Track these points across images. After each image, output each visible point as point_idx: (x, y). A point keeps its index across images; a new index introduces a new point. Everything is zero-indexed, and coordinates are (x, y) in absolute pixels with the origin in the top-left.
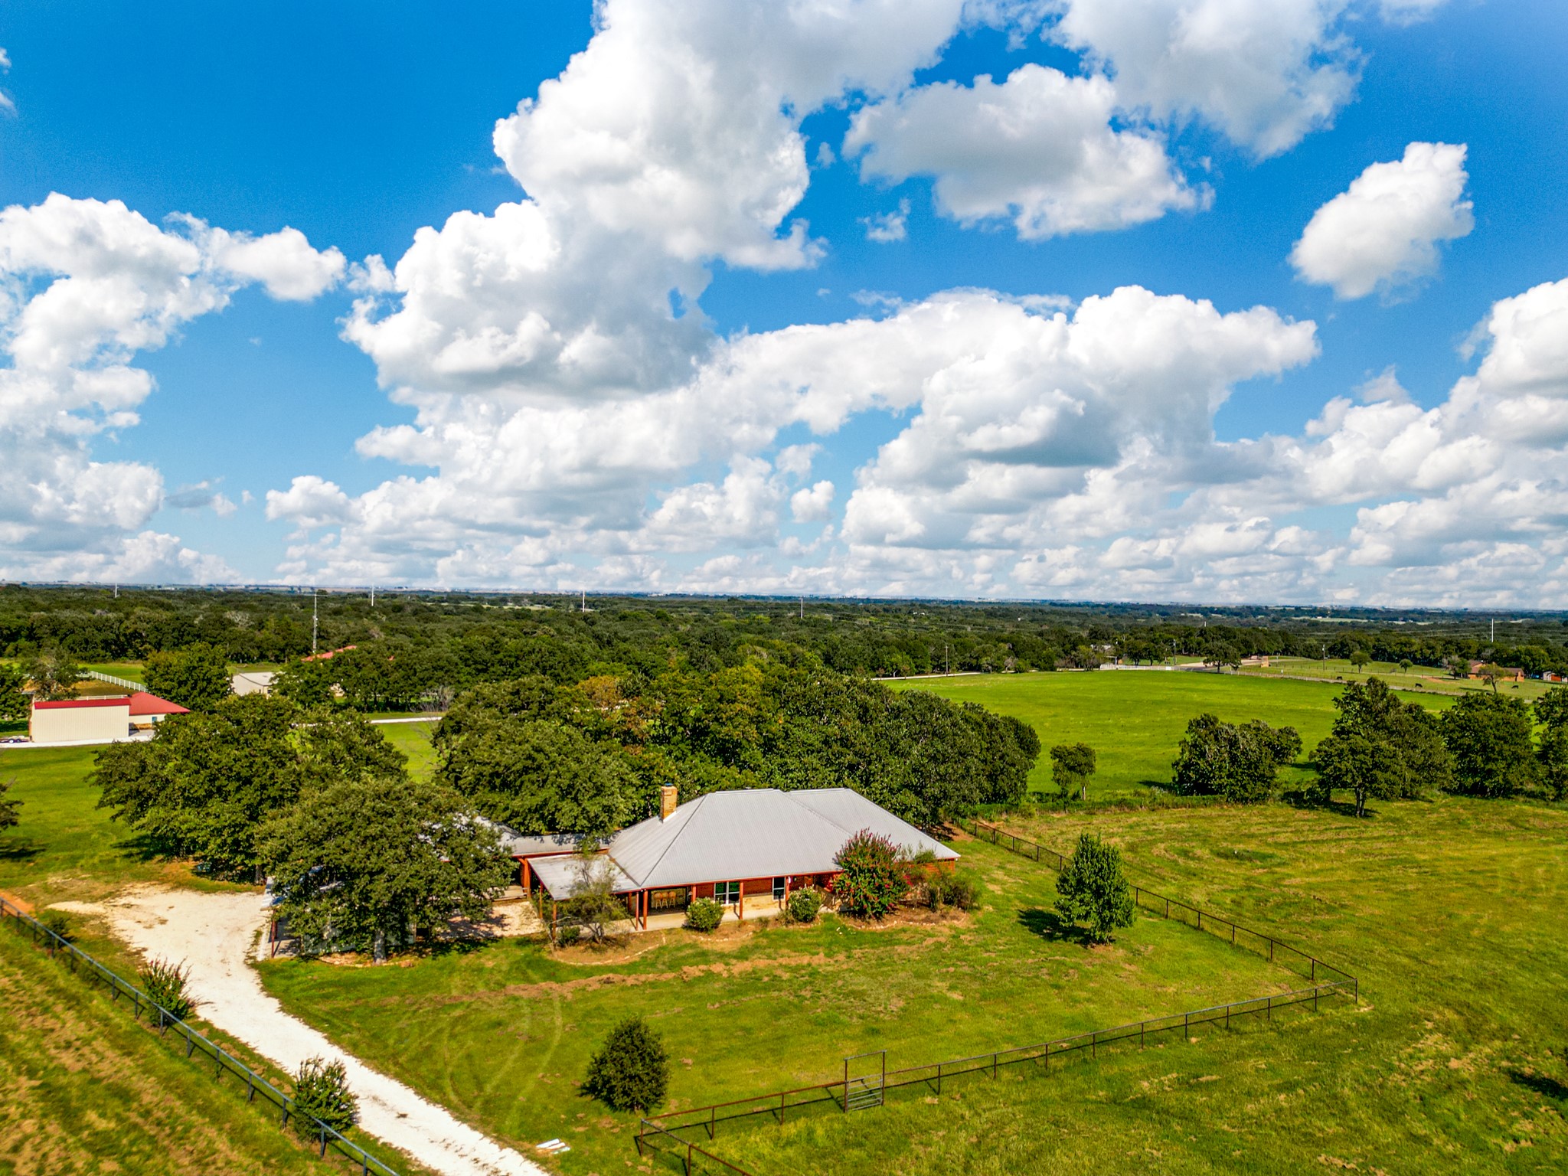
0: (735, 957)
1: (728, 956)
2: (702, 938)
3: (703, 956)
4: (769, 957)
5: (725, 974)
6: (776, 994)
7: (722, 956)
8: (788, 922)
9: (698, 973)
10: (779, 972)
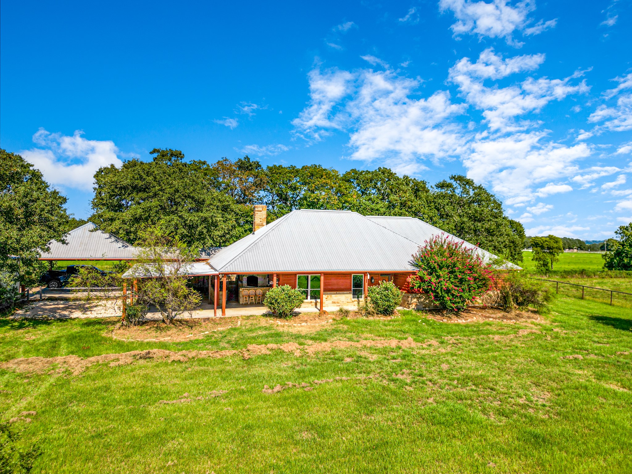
0: (312, 339)
1: (305, 337)
2: (279, 322)
3: (277, 336)
4: (350, 339)
5: (297, 353)
6: (362, 376)
7: (297, 337)
8: (369, 313)
9: (264, 351)
10: (364, 354)
